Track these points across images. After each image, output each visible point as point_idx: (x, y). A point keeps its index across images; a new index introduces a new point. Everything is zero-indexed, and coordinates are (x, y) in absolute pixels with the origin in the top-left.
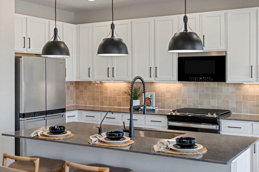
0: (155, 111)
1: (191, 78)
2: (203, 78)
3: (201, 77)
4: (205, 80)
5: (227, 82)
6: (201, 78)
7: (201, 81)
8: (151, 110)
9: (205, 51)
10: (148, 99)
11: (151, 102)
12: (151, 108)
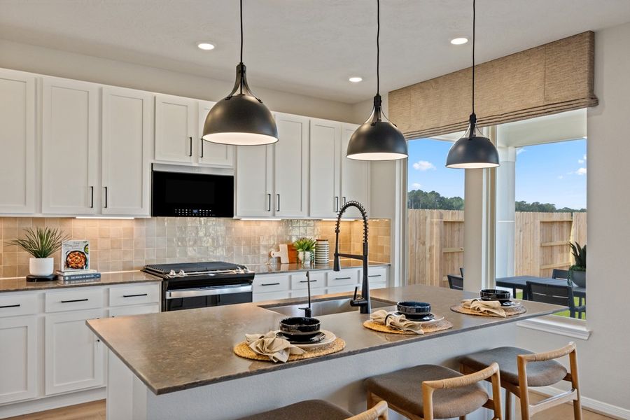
0: (99, 277)
1: (178, 211)
2: (199, 211)
3: (195, 209)
4: (202, 214)
5: (235, 217)
6: (195, 211)
7: (195, 216)
8: (93, 276)
9: (200, 166)
10: (79, 255)
11: (86, 260)
12: (89, 271)
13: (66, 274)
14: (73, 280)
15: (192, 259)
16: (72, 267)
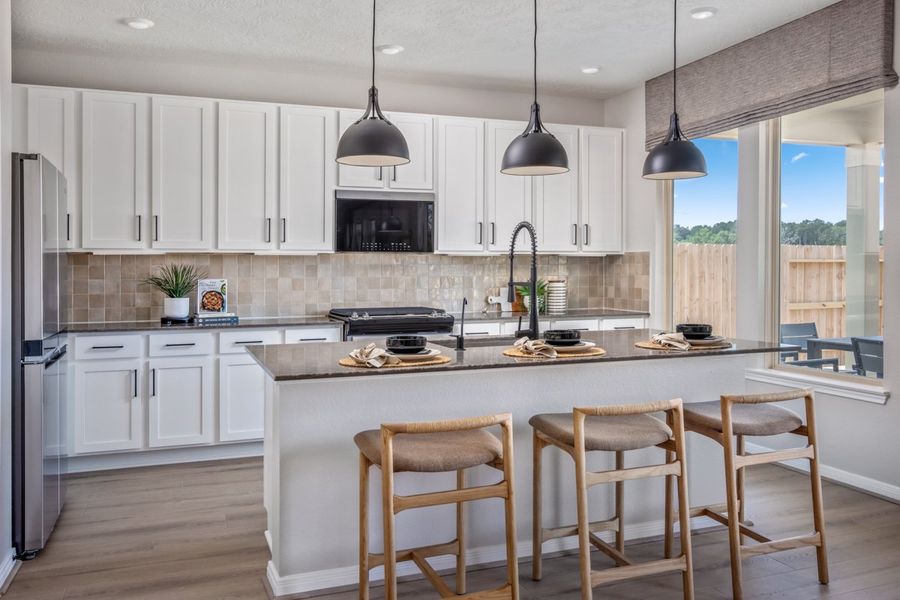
0: (237, 320)
2: (391, 245)
4: (394, 248)
5: (436, 252)
8: (230, 319)
9: (392, 191)
10: (215, 296)
11: (223, 302)
12: (225, 314)
13: (200, 316)
14: (208, 323)
15: (387, 303)
16: (208, 309)
